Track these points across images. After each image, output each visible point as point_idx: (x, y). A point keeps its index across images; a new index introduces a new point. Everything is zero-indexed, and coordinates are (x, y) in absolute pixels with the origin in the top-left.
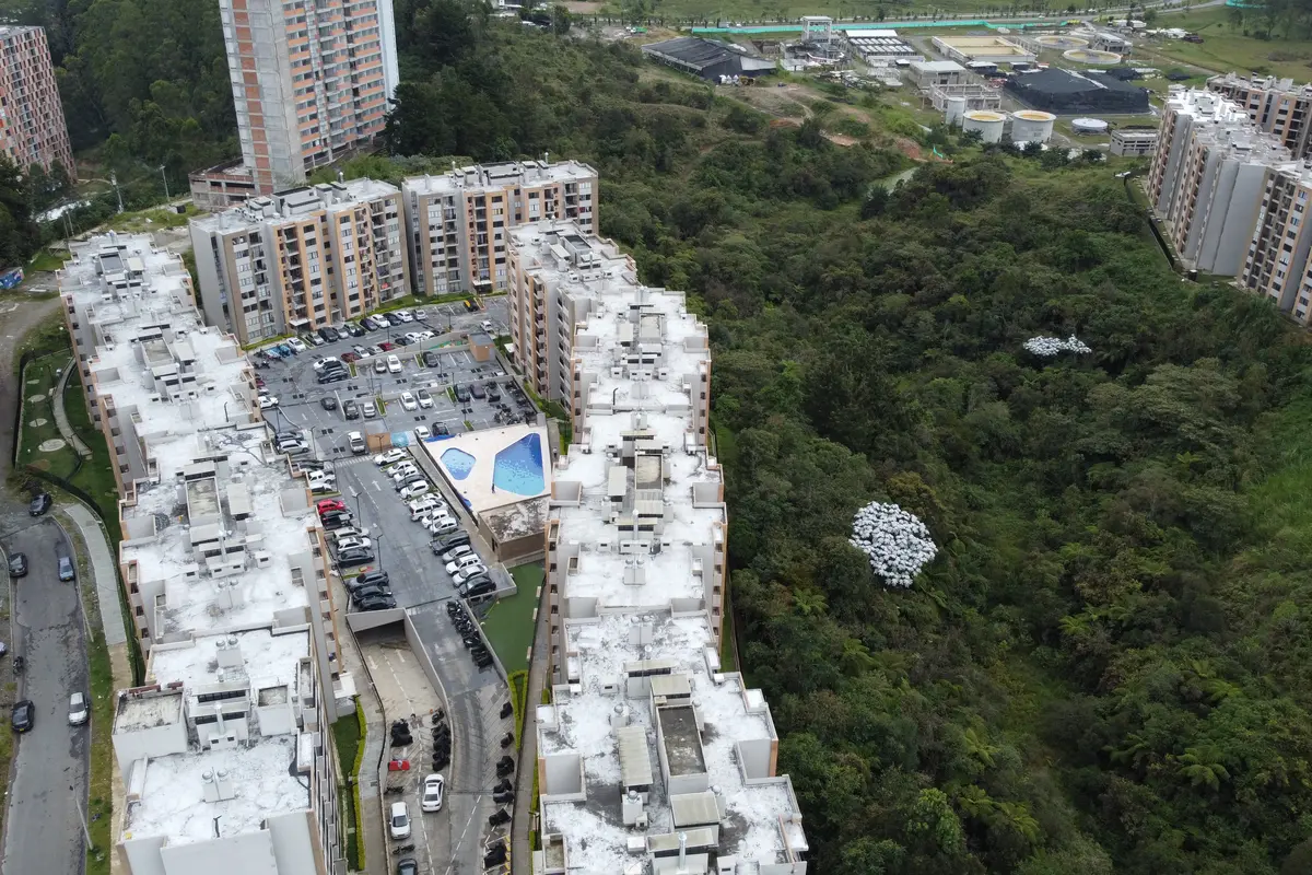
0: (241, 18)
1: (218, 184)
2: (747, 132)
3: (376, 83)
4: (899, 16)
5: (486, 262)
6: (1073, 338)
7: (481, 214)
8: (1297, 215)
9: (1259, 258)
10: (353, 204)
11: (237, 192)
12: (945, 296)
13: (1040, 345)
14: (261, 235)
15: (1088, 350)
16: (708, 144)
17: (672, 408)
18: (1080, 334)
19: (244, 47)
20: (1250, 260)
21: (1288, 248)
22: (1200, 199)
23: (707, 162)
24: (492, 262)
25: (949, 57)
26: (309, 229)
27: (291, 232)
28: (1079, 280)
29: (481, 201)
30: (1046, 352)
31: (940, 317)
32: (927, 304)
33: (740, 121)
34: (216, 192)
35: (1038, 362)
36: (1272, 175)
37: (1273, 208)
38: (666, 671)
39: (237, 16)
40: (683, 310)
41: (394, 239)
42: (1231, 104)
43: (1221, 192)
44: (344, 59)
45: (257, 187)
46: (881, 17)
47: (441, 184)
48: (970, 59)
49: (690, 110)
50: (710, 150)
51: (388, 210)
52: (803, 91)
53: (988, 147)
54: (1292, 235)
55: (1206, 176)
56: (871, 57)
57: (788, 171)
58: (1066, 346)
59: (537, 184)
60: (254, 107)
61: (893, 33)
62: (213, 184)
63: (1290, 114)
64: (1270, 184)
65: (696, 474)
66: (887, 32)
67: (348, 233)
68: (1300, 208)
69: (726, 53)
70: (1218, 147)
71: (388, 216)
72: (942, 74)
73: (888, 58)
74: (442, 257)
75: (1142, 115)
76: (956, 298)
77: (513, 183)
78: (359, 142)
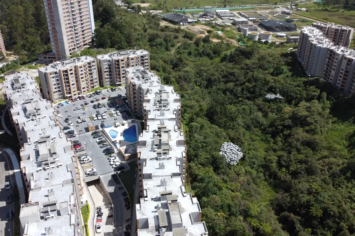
0: (51, 12)
1: (46, 57)
2: (189, 39)
4: (230, 6)
5: (120, 78)
6: (278, 95)
7: (118, 65)
8: (336, 61)
9: (327, 72)
10: (83, 63)
11: (51, 59)
12: (244, 83)
13: (270, 96)
14: (57, 72)
15: (283, 97)
16: (179, 42)
17: (171, 119)
18: (280, 94)
19: (52, 20)
20: (324, 72)
21: (334, 69)
22: (311, 56)
23: (179, 48)
25: (244, 17)
26: (71, 70)
29: (118, 61)
30: (272, 98)
31: (243, 89)
32: (239, 85)
33: (188, 36)
34: (45, 59)
35: (269, 101)
36: (329, 50)
37: (330, 59)
38: (171, 194)
39: (50, 12)
40: (173, 91)
42: (318, 30)
43: (316, 54)
45: (56, 58)
46: (225, 7)
47: (106, 57)
48: (249, 17)
49: (174, 33)
50: (180, 44)
51: (93, 64)
52: (205, 27)
53: (255, 42)
54: (335, 66)
55: (312, 50)
56: (223, 17)
57: (201, 50)
59: (134, 56)
60: (55, 36)
61: (228, 11)
62: (44, 57)
63: (334, 32)
64: (329, 52)
65: (178, 137)
66: (227, 10)
67: (82, 71)
68: (337, 59)
69: (184, 17)
70: (315, 42)
71: (93, 66)
72: (241, 22)
73: (227, 18)
74: (108, 76)
75: (295, 32)
76: (247, 84)
77: (127, 56)
78: (84, 45)
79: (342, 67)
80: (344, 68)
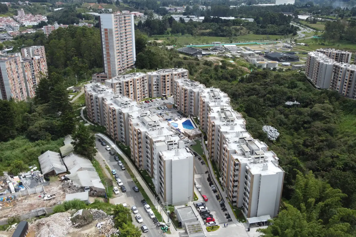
0: (107, 39)
1: (99, 77)
2: (209, 66)
3: (131, 55)
4: (236, 42)
5: (165, 90)
6: (296, 101)
7: (164, 79)
8: (341, 73)
9: (333, 84)
10: (138, 77)
11: (103, 78)
12: (265, 95)
13: (288, 103)
14: (121, 83)
15: (299, 103)
16: (200, 68)
17: (227, 106)
18: (297, 101)
19: (107, 46)
20: (331, 84)
21: (340, 80)
22: (319, 73)
23: (201, 73)
24: (166, 90)
25: (249, 50)
26: (131, 82)
27: (127, 82)
28: (295, 90)
29: (164, 76)
30: (290, 104)
31: (265, 100)
32: (261, 97)
33: (207, 63)
34: (98, 78)
35: (289, 106)
36: (334, 65)
37: (335, 73)
39: (106, 39)
40: (221, 91)
41: (146, 85)
42: (322, 54)
43: (324, 70)
44: (125, 49)
45: (108, 77)
46: (231, 42)
47: (154, 73)
48: (254, 51)
49: (196, 61)
50: (202, 70)
51: (145, 78)
52: (218, 58)
53: (264, 69)
54: (340, 78)
55: (320, 68)
56: (231, 51)
57: (220, 74)
58: (294, 103)
59: (176, 73)
60: (108, 59)
61: (235, 46)
63: (335, 56)
64: (334, 67)
66: (233, 45)
67: (138, 83)
68: (341, 72)
69: (198, 50)
70: (322, 61)
71: (145, 80)
72: (249, 54)
73: (235, 51)
74: (156, 89)
75: (298, 62)
76: (268, 95)
77: (170, 72)
78: (128, 68)
79: (346, 78)
80: (348, 78)
